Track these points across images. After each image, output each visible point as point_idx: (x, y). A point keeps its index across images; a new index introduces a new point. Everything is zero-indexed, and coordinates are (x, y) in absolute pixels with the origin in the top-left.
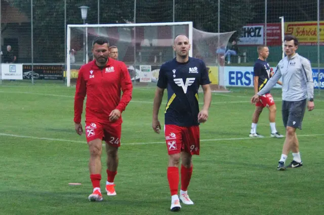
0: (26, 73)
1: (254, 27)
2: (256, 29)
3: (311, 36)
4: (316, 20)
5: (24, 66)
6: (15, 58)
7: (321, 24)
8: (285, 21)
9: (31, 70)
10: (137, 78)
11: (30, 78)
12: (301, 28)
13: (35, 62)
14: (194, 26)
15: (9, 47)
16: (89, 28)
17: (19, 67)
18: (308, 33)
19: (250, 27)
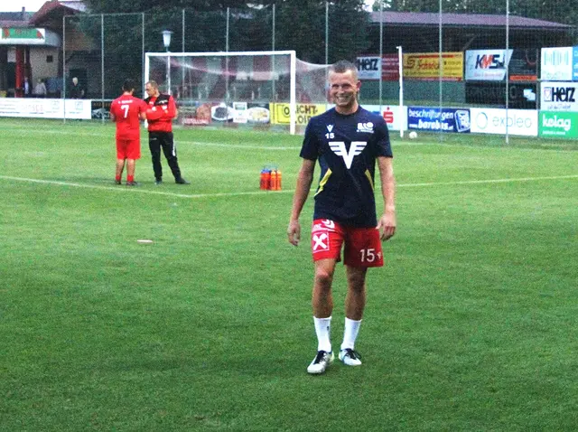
0: (96, 111)
1: (369, 58)
2: (372, 60)
3: (435, 71)
4: (438, 51)
5: (93, 103)
6: (83, 92)
7: (444, 56)
8: (403, 51)
9: (101, 107)
10: (229, 117)
11: (101, 118)
12: (424, 60)
13: (105, 98)
14: (299, 56)
15: (75, 80)
16: (172, 57)
17: (87, 103)
18: (430, 66)
19: (365, 58)
